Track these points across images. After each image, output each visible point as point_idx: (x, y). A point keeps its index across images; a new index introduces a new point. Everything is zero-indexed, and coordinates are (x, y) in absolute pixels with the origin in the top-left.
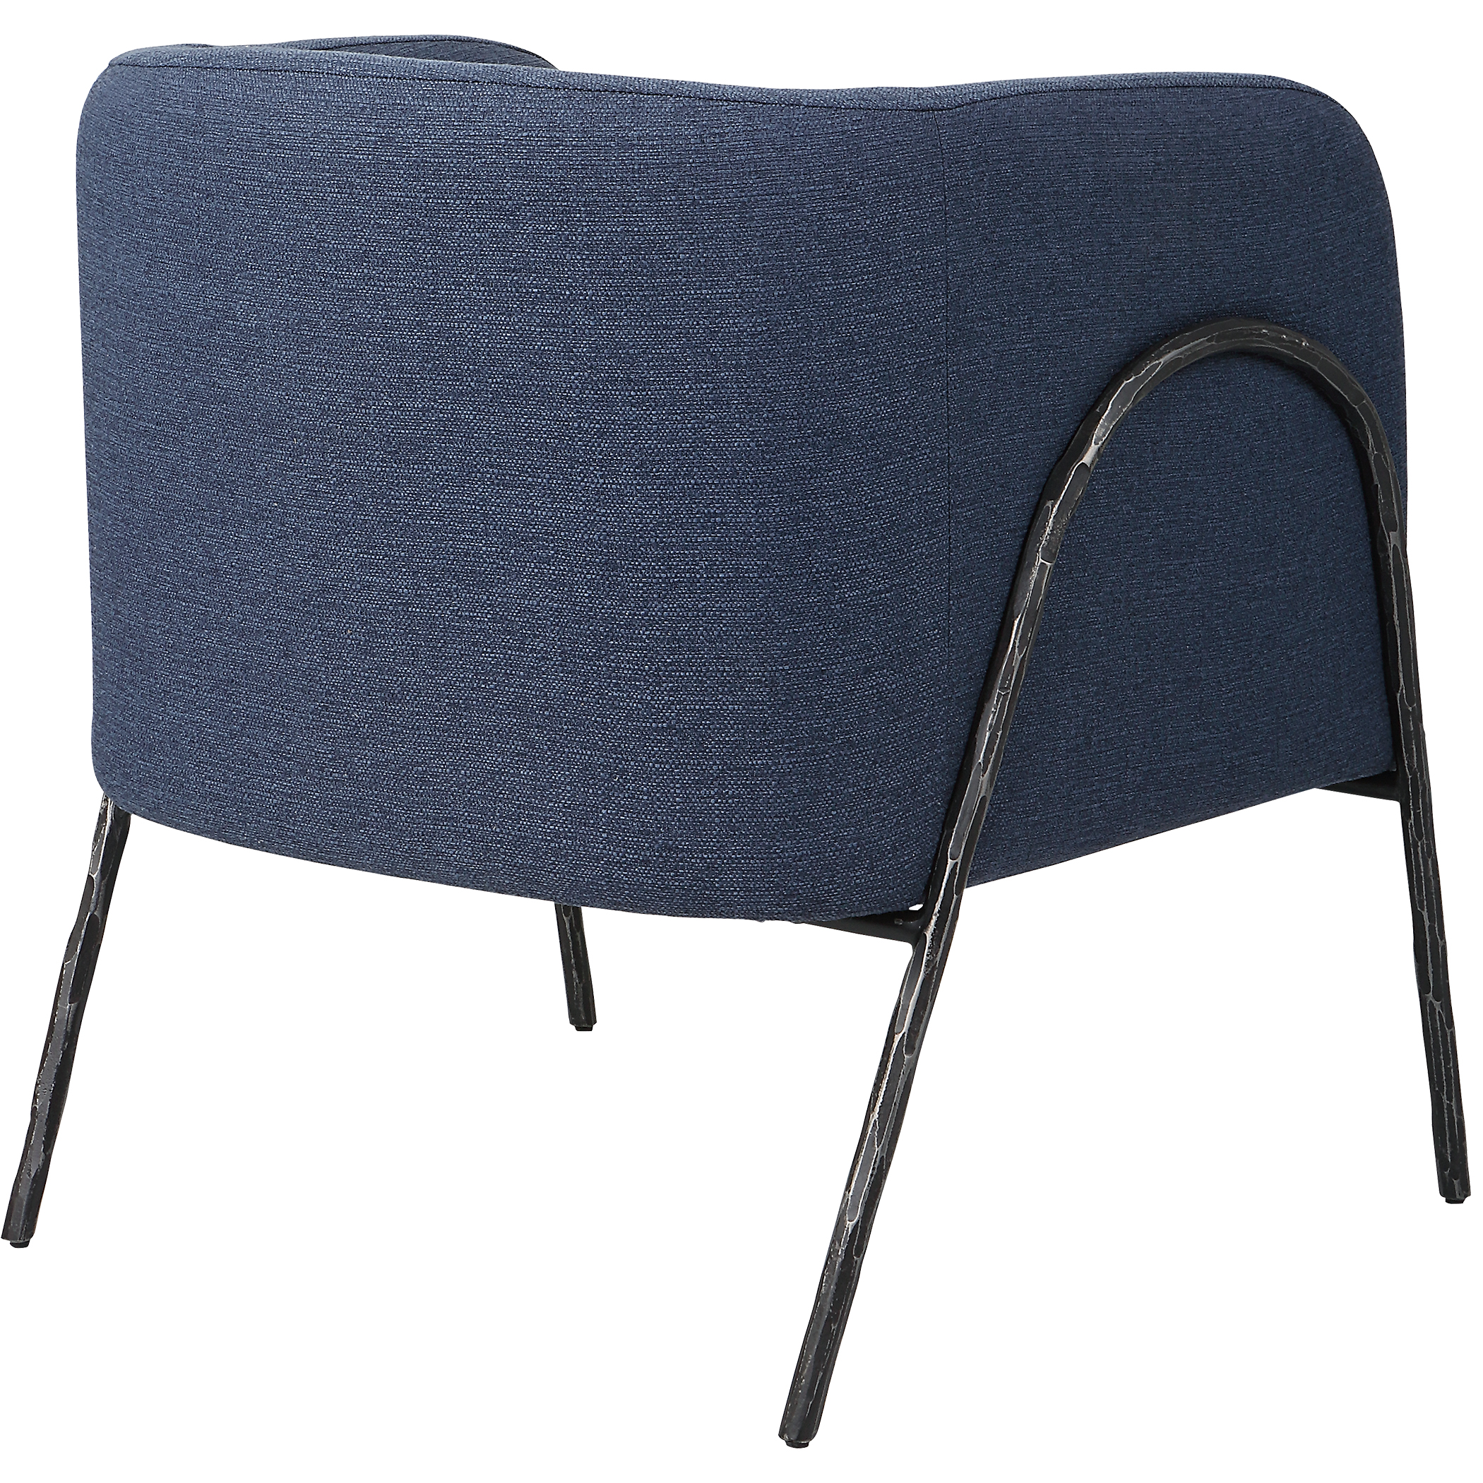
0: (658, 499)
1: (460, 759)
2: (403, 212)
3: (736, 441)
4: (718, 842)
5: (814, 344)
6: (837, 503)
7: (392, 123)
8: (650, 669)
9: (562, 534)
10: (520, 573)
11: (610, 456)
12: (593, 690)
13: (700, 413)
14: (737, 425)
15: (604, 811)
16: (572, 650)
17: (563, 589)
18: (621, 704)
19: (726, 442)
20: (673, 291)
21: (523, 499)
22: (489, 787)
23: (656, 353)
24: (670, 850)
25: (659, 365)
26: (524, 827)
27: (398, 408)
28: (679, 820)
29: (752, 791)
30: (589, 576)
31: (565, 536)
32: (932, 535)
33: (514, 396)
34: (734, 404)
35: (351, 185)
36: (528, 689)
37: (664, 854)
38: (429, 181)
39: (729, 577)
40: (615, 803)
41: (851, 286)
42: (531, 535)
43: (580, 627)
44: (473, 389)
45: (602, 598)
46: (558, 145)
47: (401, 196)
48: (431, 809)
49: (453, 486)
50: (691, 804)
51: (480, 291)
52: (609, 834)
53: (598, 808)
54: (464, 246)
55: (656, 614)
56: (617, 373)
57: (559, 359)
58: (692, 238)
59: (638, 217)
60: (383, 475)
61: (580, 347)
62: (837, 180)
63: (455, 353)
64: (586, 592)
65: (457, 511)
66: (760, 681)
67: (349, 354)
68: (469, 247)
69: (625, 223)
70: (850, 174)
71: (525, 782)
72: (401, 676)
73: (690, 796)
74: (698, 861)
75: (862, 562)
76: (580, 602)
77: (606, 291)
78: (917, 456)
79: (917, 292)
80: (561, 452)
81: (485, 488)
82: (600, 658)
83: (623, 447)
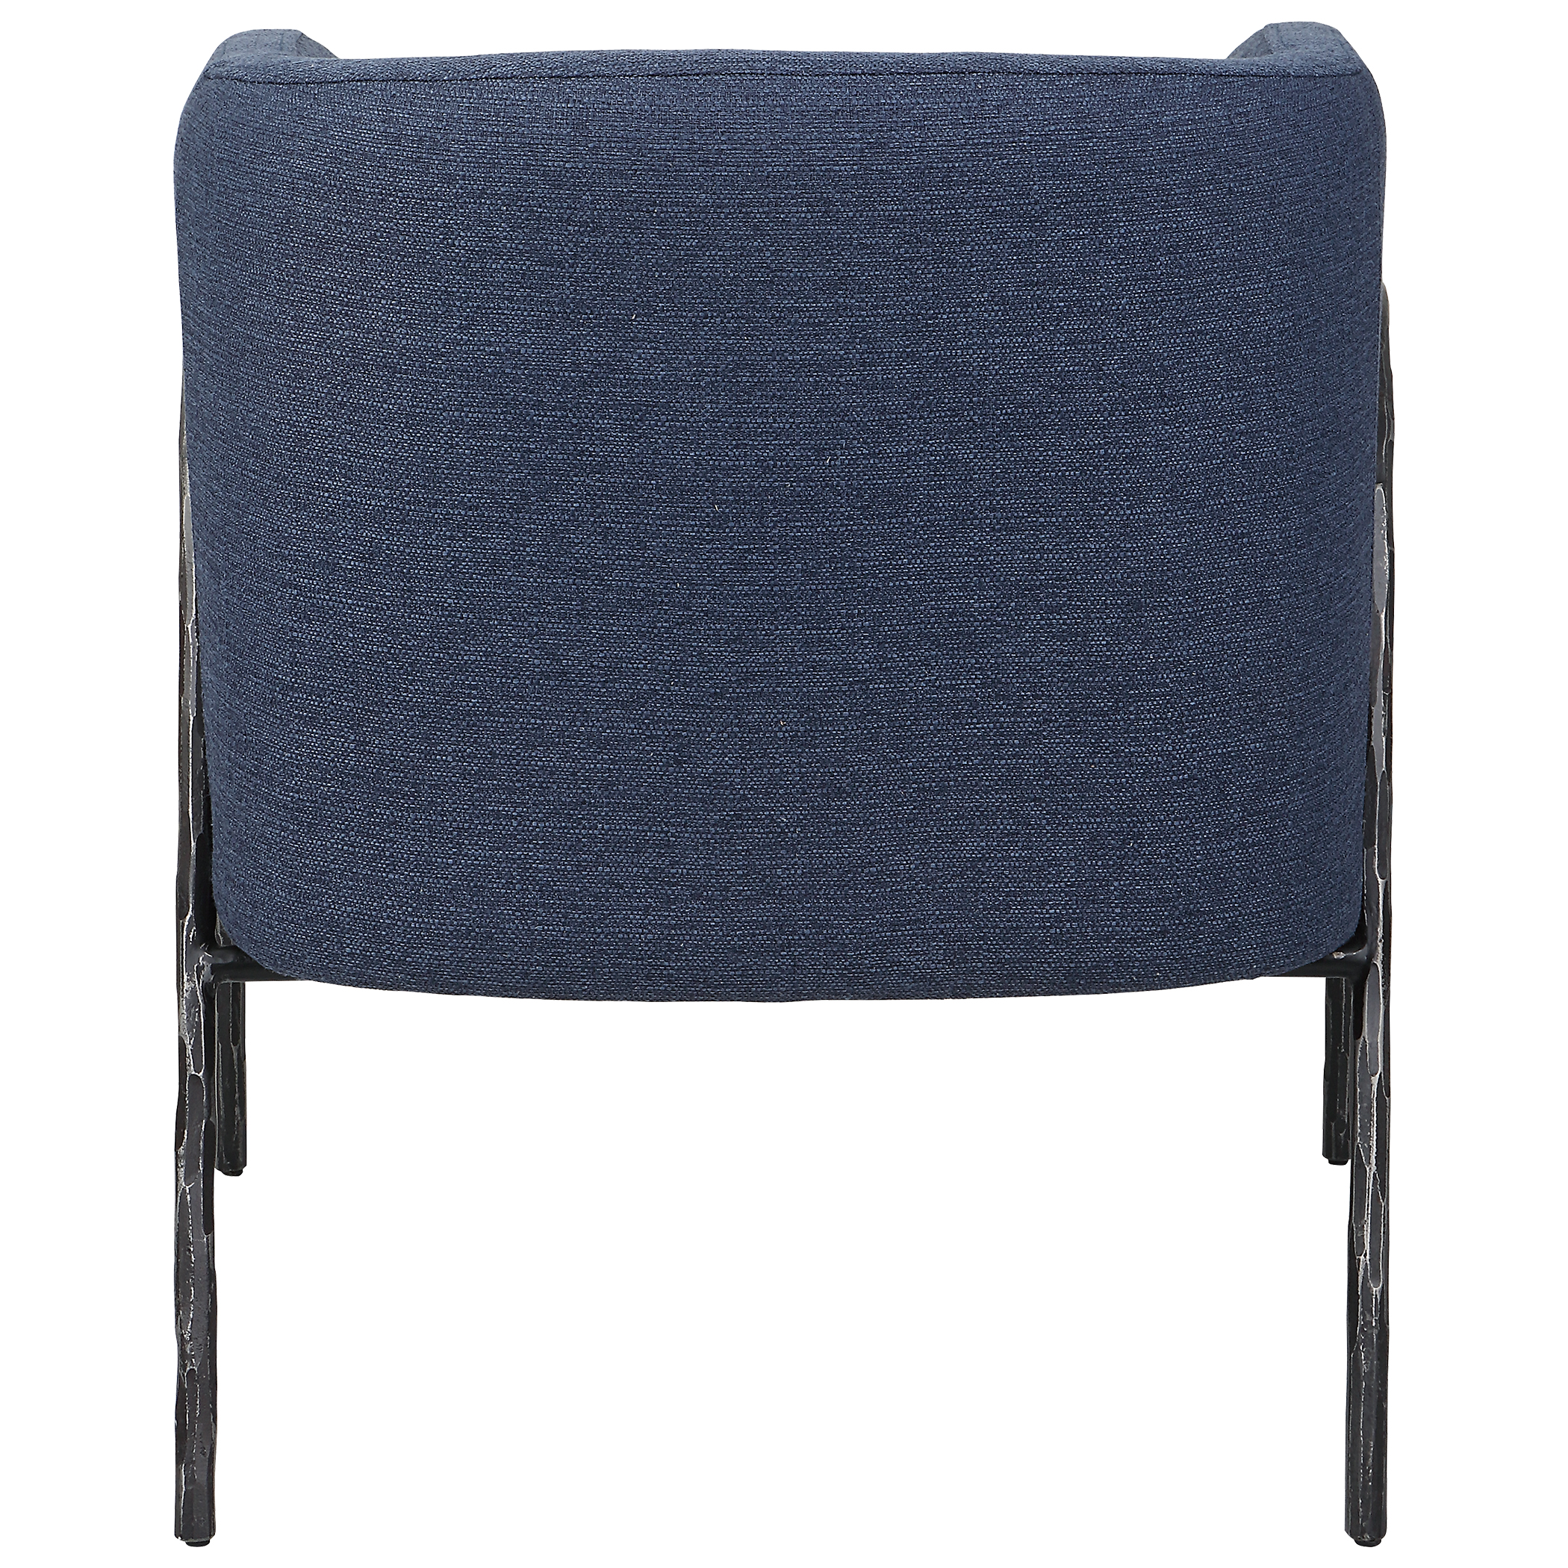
0: (1188, 525)
1: (929, 851)
2: (899, 228)
3: (1263, 452)
4: (1239, 897)
7: (881, 126)
8: (1173, 715)
9: (1079, 577)
10: (1020, 627)
11: (1139, 483)
12: (1107, 749)
13: (1231, 424)
14: (1266, 433)
15: (1116, 884)
16: (1083, 707)
17: (1076, 640)
18: (1139, 760)
19: (1255, 453)
20: (1207, 291)
21: (1031, 543)
22: (968, 877)
23: (1190, 362)
24: (1191, 914)
25: (1193, 375)
26: (1016, 917)
27: (874, 455)
28: (1200, 880)
29: (1271, 835)
30: (1108, 621)
31: (1082, 579)
33: (1028, 427)
34: (1262, 410)
35: (828, 202)
36: (1024, 759)
37: (1185, 921)
38: (936, 190)
39: (1254, 602)
40: (1128, 873)
42: (1038, 583)
43: (1094, 679)
44: (975, 423)
45: (1122, 644)
46: (1091, 137)
47: (898, 210)
48: (887, 914)
49: (941, 537)
50: (1211, 861)
51: (993, 310)
52: (1123, 908)
53: (1108, 881)
54: (976, 261)
55: (1182, 653)
56: (1150, 389)
57: (1085, 379)
58: (1227, 231)
59: (1176, 212)
60: (849, 535)
61: (1111, 364)
63: (954, 385)
64: (1103, 640)
65: (943, 566)
66: (1279, 713)
67: (809, 399)
68: (982, 261)
69: (1163, 220)
71: (1017, 864)
72: (852, 766)
73: (1211, 851)
74: (1220, 922)
76: (1097, 651)
77: (1140, 297)
80: (1081, 485)
81: (982, 536)
82: (1116, 712)
83: (1154, 471)
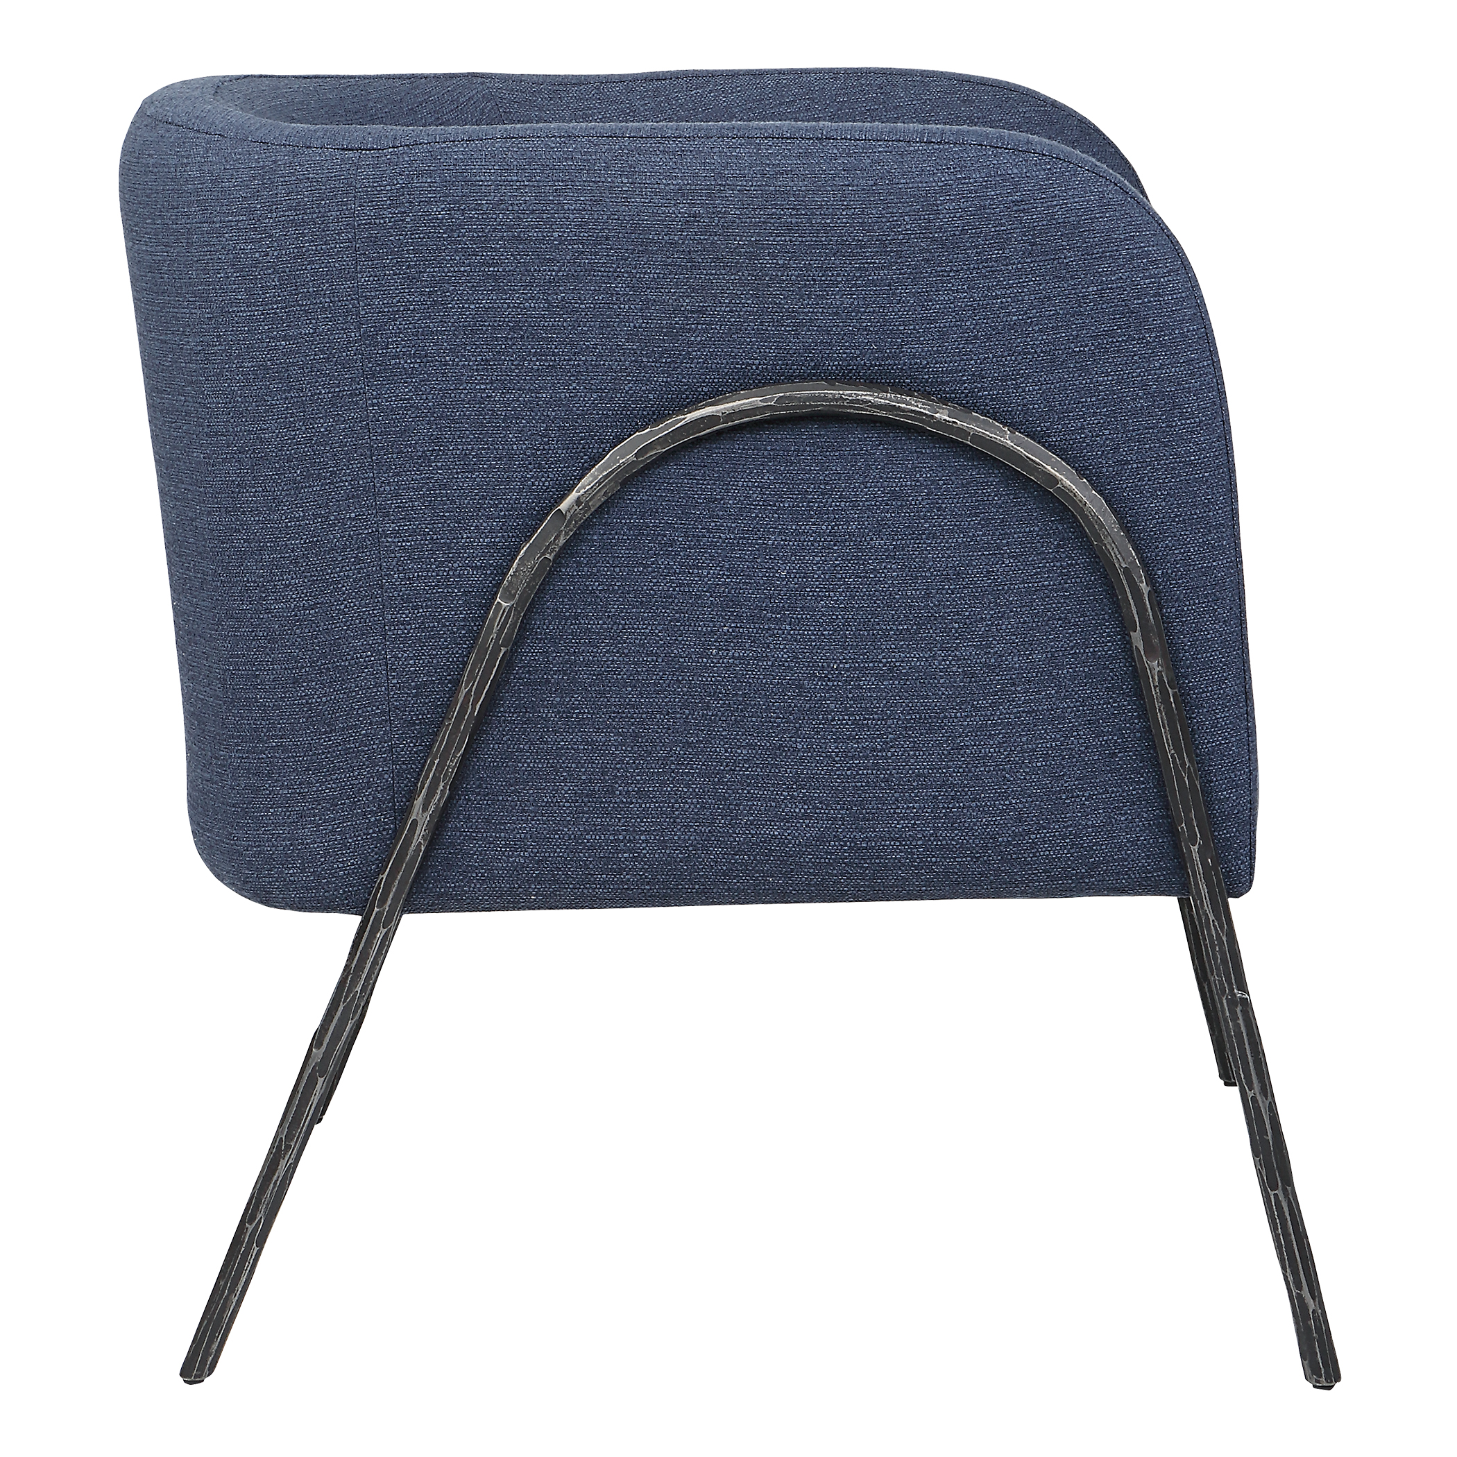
5: (234, 366)
6: (261, 518)
32: (359, 560)
41: (263, 314)
62: (250, 212)
70: (261, 207)
75: (285, 577)
78: (337, 483)
79: (328, 324)
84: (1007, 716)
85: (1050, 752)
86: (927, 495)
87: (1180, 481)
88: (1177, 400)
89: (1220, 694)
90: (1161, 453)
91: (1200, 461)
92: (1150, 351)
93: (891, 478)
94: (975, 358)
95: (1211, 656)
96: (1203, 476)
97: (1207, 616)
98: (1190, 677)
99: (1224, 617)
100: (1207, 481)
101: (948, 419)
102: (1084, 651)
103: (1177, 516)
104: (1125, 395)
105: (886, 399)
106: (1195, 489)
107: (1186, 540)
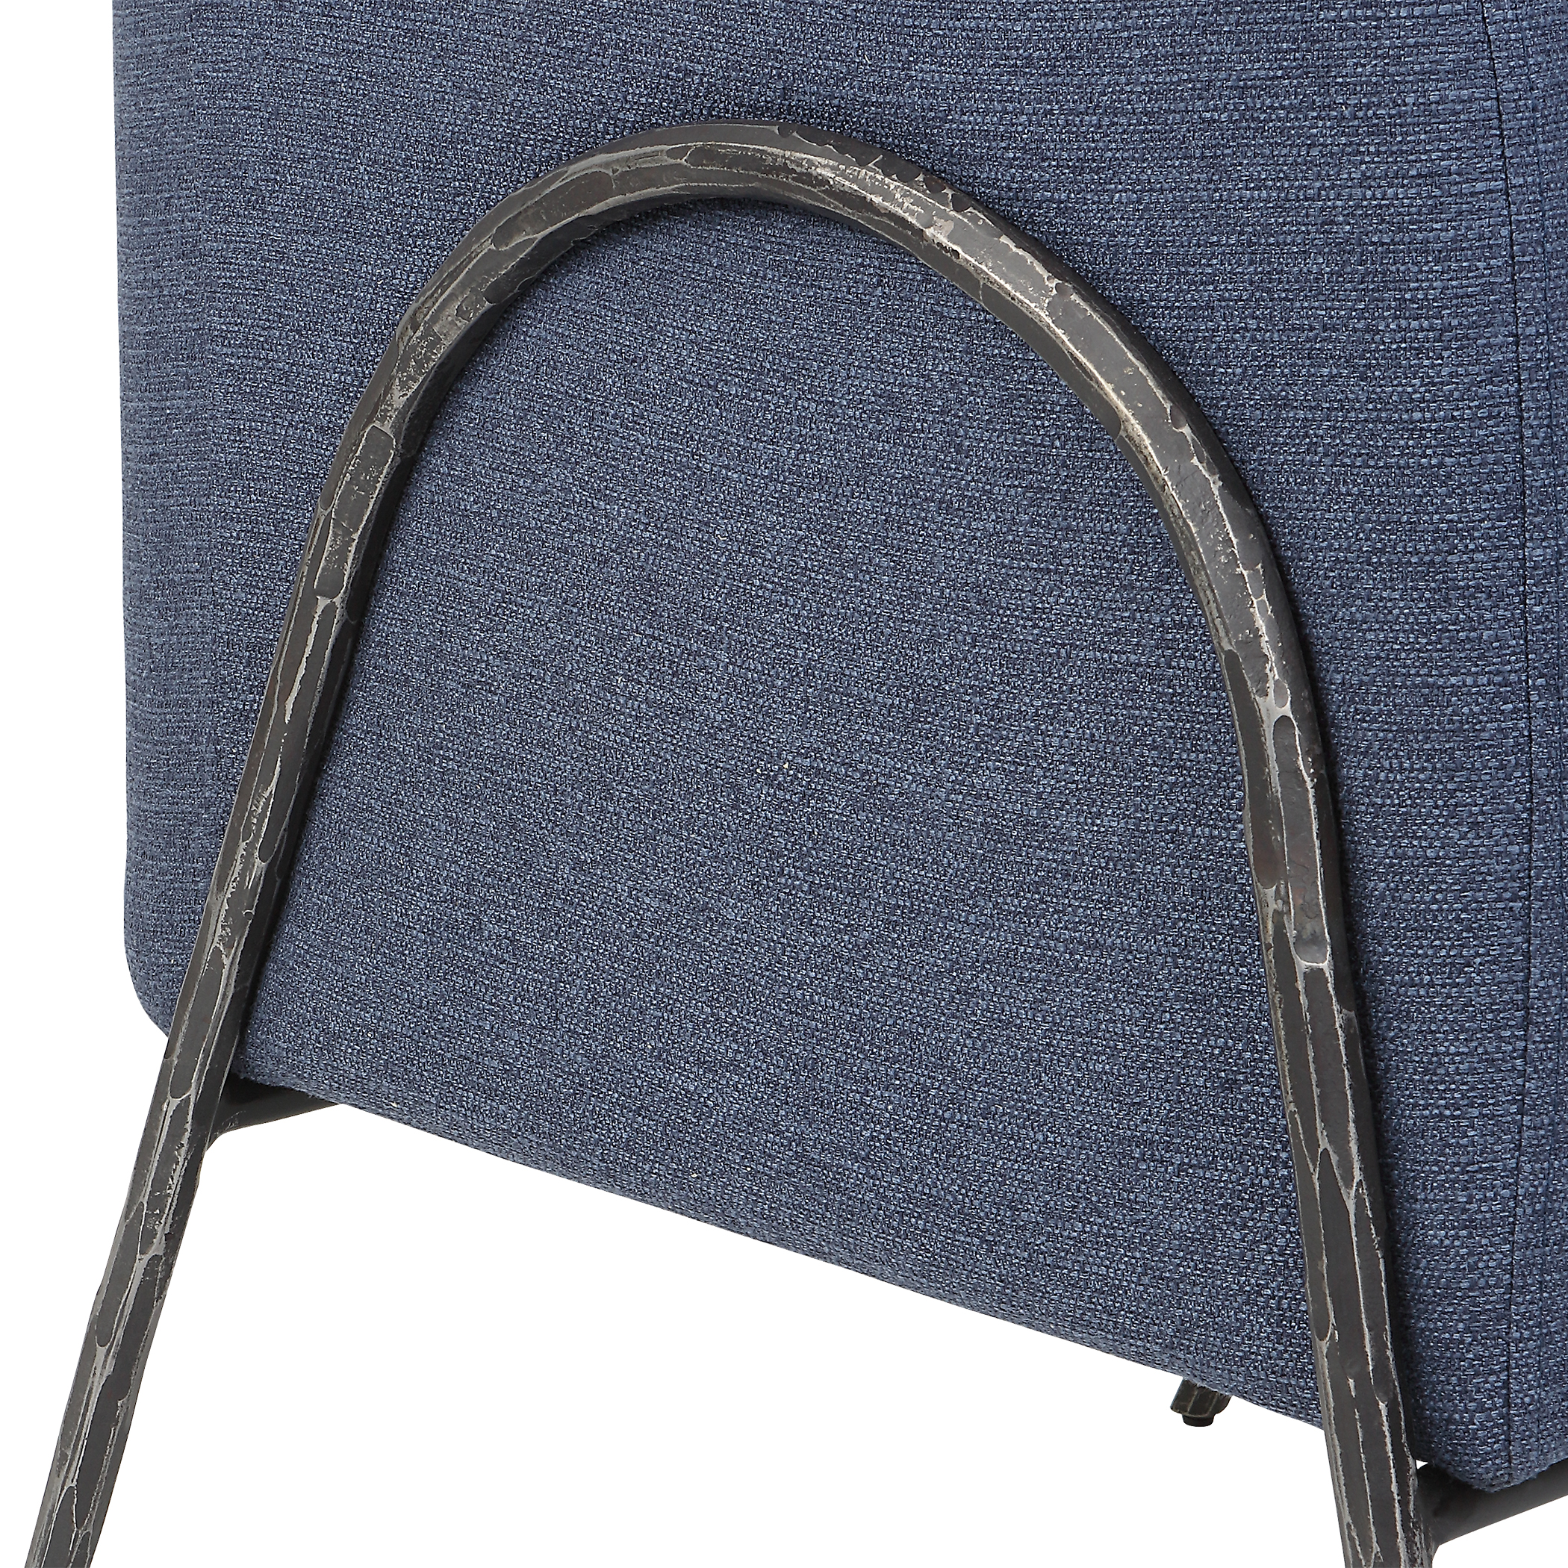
84: (1052, 944)
85: (1120, 1046)
86: (942, 413)
87: (1386, 466)
88: (1393, 268)
89: (1449, 996)
90: (1352, 392)
91: (1434, 426)
92: (1343, 140)
93: (888, 363)
94: (1029, 109)
95: (1435, 901)
96: (1441, 465)
97: (1429, 803)
98: (1386, 941)
99: (1471, 814)
100: (1449, 476)
101: (945, 241)
102: (1194, 831)
103: (1375, 551)
104: (1289, 239)
105: (854, 180)
106: (1418, 491)
107: (1390, 612)
